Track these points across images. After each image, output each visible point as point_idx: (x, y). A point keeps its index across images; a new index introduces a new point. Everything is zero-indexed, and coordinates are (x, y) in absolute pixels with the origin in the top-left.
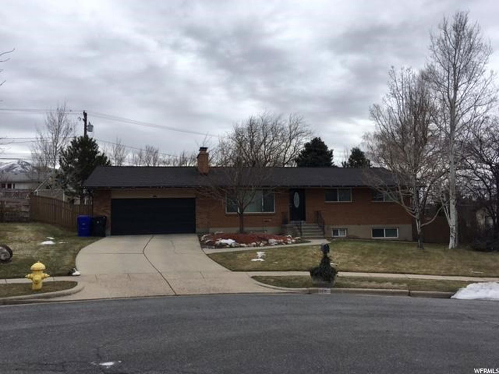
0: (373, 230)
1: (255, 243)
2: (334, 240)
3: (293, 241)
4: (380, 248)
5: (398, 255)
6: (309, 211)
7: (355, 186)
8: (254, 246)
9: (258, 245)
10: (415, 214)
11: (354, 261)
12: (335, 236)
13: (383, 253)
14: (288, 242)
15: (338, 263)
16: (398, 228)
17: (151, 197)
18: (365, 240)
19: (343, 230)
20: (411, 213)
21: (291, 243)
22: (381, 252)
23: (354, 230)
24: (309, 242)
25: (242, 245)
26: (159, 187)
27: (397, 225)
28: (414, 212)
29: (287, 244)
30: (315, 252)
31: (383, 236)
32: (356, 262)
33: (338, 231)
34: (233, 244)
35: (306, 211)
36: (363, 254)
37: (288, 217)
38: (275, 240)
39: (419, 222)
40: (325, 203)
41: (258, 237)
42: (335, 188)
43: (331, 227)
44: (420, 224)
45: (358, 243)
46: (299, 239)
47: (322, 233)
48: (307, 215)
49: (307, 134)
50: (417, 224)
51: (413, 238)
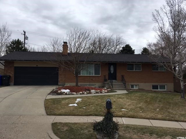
0: (153, 86)
1: (81, 92)
2: (131, 91)
3: (106, 91)
4: (157, 97)
5: (170, 103)
6: (119, 75)
7: (143, 62)
8: (81, 94)
9: (83, 94)
10: (180, 77)
11: (140, 107)
12: (132, 89)
13: (160, 101)
14: (103, 92)
15: (128, 109)
16: (166, 85)
17: (35, 66)
18: (148, 91)
19: (136, 85)
20: (178, 76)
21: (104, 92)
22: (158, 100)
23: (142, 85)
24: (116, 92)
25: (73, 93)
26: (37, 61)
27: (165, 84)
28: (180, 76)
29: (101, 93)
30: (115, 100)
31: (158, 89)
32: (141, 108)
33: (134, 86)
34: (67, 93)
35: (117, 75)
36: (146, 102)
37: (107, 78)
38: (94, 91)
39: (183, 82)
40: (127, 71)
41: (85, 89)
42: (133, 63)
43: (130, 84)
44: (183, 84)
45: (144, 93)
46: (110, 90)
47: (124, 87)
48: (117, 77)
49: (124, 43)
50: (181, 83)
51: (174, 91)
